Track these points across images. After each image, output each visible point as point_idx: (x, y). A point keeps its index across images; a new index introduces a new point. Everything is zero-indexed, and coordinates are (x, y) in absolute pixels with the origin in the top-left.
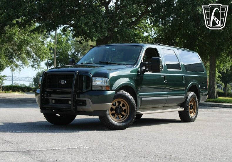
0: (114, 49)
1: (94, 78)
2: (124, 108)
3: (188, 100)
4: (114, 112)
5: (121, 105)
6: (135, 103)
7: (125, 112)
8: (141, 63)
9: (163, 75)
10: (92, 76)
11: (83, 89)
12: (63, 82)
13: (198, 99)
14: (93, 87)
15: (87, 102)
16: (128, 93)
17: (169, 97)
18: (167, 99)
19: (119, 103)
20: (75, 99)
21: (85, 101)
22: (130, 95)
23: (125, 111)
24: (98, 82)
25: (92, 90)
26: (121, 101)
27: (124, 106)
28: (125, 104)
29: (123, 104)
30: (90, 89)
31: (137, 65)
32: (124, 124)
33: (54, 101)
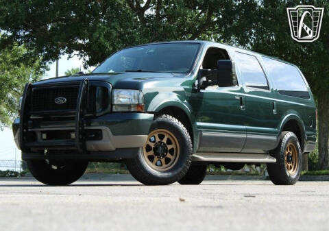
0: (152, 51)
1: (115, 92)
2: (169, 147)
3: (283, 145)
4: (151, 153)
5: (165, 141)
6: (189, 137)
7: (172, 154)
8: (200, 70)
9: (238, 96)
10: (113, 88)
11: (98, 111)
12: (61, 100)
13: (300, 144)
14: (114, 107)
15: (104, 133)
16: (177, 120)
17: (249, 136)
18: (246, 139)
19: (161, 137)
20: (83, 129)
21: (100, 130)
22: (180, 123)
23: (171, 151)
24: (123, 98)
25: (112, 112)
26: (165, 134)
27: (169, 142)
28: (171, 139)
29: (168, 140)
30: (108, 110)
31: (193, 73)
32: (170, 174)
33: (44, 136)
